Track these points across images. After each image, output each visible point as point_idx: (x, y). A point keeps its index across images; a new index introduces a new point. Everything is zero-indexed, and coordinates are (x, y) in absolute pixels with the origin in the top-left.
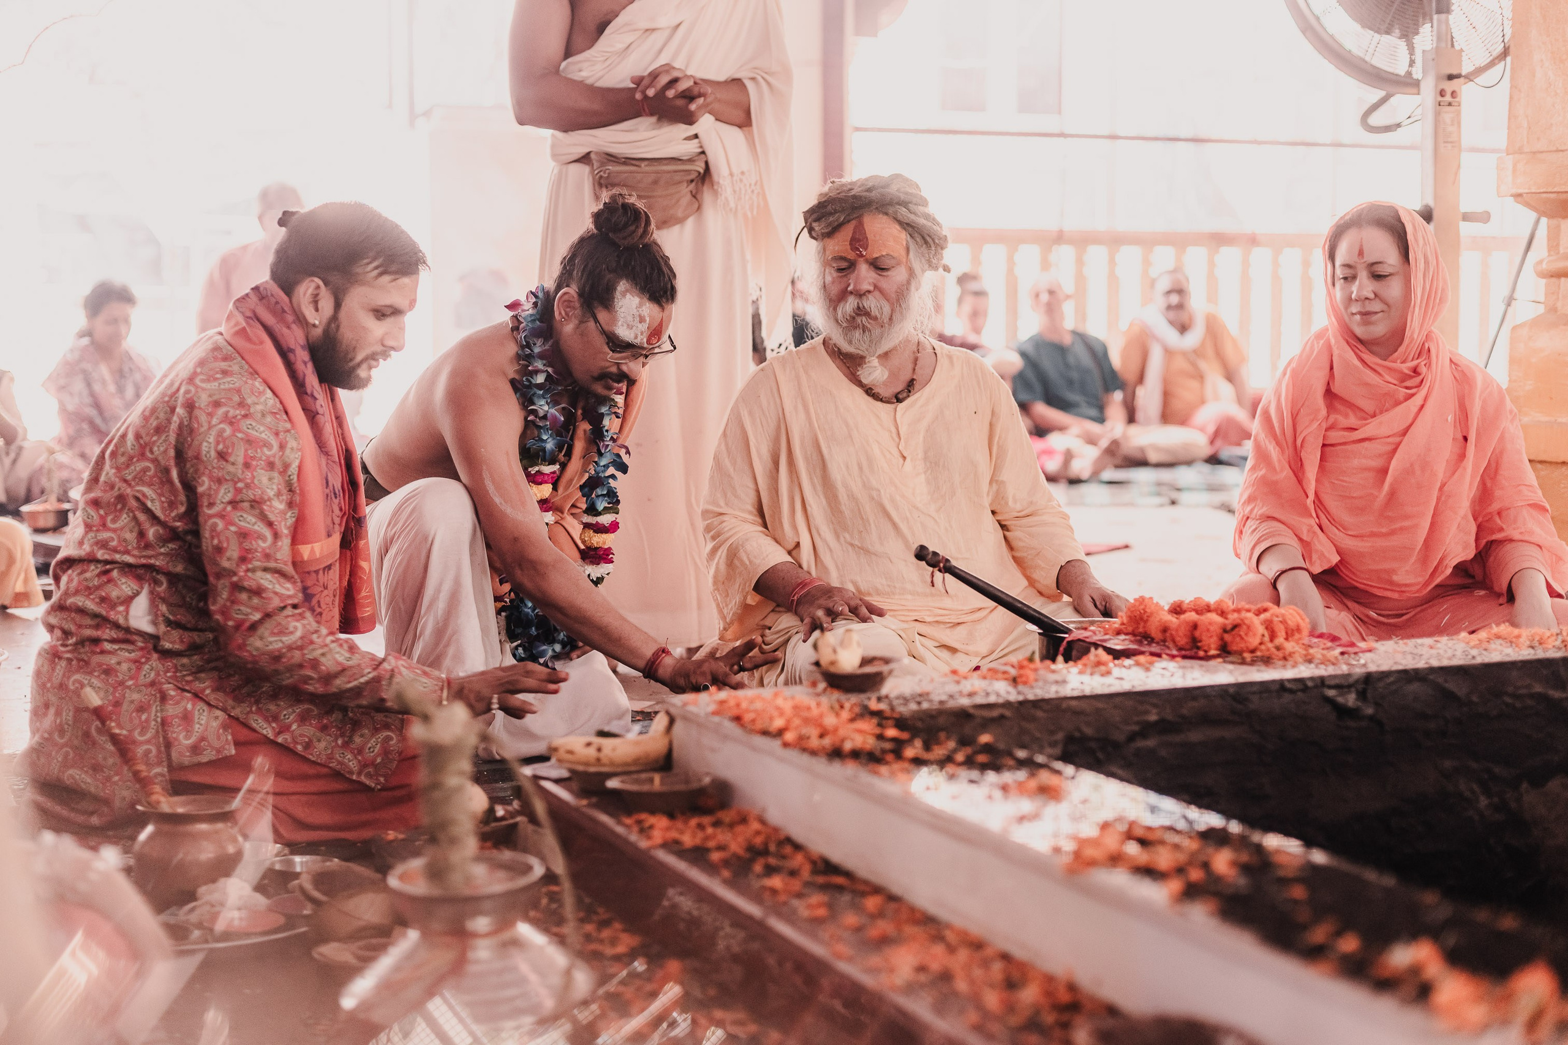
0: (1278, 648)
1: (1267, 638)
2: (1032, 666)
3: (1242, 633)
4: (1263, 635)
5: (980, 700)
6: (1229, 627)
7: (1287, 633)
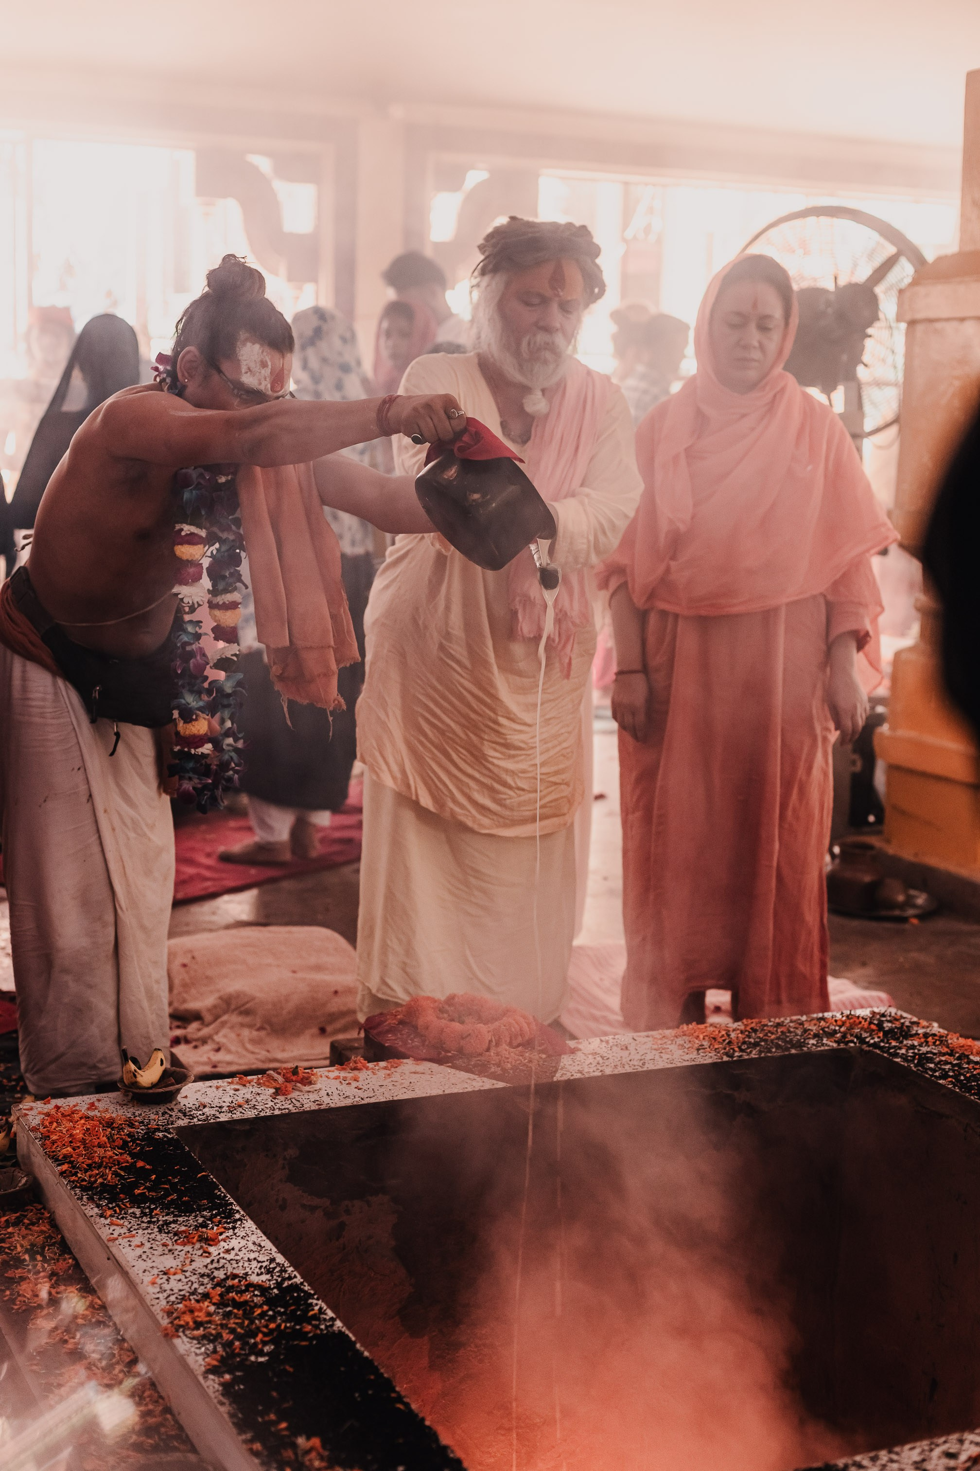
0: (497, 1054)
1: (494, 1043)
2: (294, 1078)
3: (472, 1041)
4: (490, 1041)
5: (237, 1116)
6: (464, 1036)
7: (511, 1038)
